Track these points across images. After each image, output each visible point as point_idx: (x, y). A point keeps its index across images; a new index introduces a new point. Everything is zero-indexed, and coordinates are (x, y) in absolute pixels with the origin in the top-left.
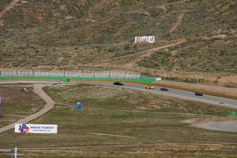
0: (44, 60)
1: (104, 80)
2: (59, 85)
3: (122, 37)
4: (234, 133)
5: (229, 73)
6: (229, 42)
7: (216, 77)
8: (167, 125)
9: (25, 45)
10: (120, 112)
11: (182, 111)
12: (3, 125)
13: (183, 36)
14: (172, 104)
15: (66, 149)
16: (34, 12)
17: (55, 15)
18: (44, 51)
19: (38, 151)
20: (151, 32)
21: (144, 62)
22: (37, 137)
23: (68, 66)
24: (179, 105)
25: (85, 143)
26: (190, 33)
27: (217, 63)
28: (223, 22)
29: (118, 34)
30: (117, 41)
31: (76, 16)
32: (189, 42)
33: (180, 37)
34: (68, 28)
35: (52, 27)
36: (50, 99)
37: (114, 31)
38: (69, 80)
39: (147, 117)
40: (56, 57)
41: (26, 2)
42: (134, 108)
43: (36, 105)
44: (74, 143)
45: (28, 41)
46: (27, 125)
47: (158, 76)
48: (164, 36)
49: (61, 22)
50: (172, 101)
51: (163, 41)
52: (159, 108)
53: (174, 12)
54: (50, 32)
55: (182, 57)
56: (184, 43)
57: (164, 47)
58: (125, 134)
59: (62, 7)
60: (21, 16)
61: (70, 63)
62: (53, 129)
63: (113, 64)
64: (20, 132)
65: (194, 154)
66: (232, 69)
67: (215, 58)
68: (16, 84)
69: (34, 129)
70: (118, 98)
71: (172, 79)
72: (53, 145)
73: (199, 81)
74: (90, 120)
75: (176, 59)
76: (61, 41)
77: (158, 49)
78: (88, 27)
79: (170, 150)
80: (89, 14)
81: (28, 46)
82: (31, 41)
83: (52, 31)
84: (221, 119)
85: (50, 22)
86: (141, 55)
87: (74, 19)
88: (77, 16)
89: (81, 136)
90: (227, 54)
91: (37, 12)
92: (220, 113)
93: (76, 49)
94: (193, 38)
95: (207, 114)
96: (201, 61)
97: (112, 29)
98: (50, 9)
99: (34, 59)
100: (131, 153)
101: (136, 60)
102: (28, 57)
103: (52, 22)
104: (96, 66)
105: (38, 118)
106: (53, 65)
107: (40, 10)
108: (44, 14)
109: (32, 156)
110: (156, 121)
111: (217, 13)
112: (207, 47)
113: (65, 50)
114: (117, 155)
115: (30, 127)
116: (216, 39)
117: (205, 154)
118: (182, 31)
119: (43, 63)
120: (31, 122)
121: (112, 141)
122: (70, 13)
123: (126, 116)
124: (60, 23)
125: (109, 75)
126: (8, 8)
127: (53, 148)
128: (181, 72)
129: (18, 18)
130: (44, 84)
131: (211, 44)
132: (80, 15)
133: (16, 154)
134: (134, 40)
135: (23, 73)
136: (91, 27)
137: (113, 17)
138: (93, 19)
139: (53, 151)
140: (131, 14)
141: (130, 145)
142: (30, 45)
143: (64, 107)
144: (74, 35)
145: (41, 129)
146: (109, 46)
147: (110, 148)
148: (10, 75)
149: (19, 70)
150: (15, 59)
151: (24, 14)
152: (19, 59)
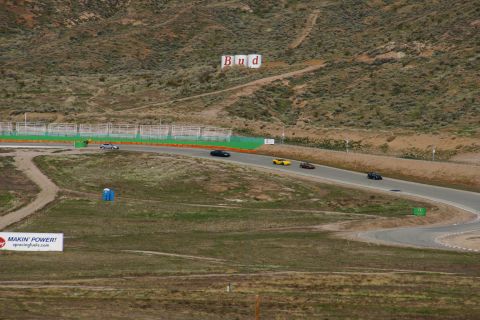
0: (35, 101)
1: (158, 143)
2: (66, 153)
3: (196, 56)
4: (420, 250)
5: (410, 130)
6: (411, 67)
7: (386, 138)
8: (286, 235)
10: (191, 208)
11: (317, 206)
13: (318, 56)
14: (296, 193)
15: (81, 284)
16: (15, 4)
17: (58, 10)
18: (36, 84)
19: (24, 287)
20: (254, 46)
21: (239, 108)
22: (20, 257)
23: (86, 114)
24: (311, 195)
25: (120, 272)
26: (333, 47)
27: (386, 110)
28: (400, 27)
29: (188, 49)
30: (186, 65)
31: (101, 13)
32: (331, 66)
33: (313, 57)
34: (85, 36)
35: (52, 35)
36: (49, 182)
37: (180, 44)
38: (87, 142)
39: (245, 218)
40: (60, 95)
42: (220, 200)
43: (20, 194)
44: (98, 272)
45: (3, 63)
47: (268, 136)
48: (280, 55)
49: (70, 24)
50: (297, 186)
51: (277, 65)
52: (270, 199)
53: (300, 5)
54: (49, 46)
55: (318, 96)
56: (321, 69)
57: (280, 77)
58: (201, 252)
61: (88, 109)
62: (55, 243)
63: (178, 111)
65: (339, 293)
66: (417, 122)
67: (384, 100)
69: (16, 242)
70: (186, 181)
71: (297, 141)
72: (54, 275)
73: (351, 146)
74: (132, 224)
75: (305, 102)
76: (71, 63)
77: (268, 80)
78: (126, 35)
79: (292, 286)
80: (129, 9)
81: (3, 72)
82: (8, 63)
83: (52, 42)
84: (393, 221)
85: (49, 25)
86: (234, 92)
87: (97, 19)
88: (104, 12)
89: (112, 256)
90: (406, 92)
91: (22, 4)
92: (392, 210)
93: (102, 80)
94: (339, 58)
95: (367, 212)
96: (355, 107)
97: (175, 39)
99: (16, 101)
100: (213, 291)
101: (223, 103)
102: (3, 95)
103: (52, 25)
104: (143, 114)
105: (24, 219)
106: (55, 111)
108: (36, 8)
109: (10, 298)
110: (265, 226)
111: (387, 8)
112: (367, 78)
113: (80, 81)
114: (184, 294)
115: (6, 239)
116: (385, 61)
117: (361, 292)
118: (316, 45)
119: (34, 109)
120: (8, 228)
121: (175, 266)
122: (88, 6)
123: (204, 216)
124: (69, 26)
125: (170, 134)
127: (54, 281)
128: (314, 128)
130: (36, 150)
131: (375, 72)
132: (111, 10)
134: (220, 62)
136: (132, 36)
137: (177, 16)
138: (139, 19)
139: (54, 288)
140: (213, 10)
141: (210, 275)
142: (8, 71)
143: (78, 199)
144: (97, 51)
145: (29, 242)
146: (169, 75)
147: (170, 280)
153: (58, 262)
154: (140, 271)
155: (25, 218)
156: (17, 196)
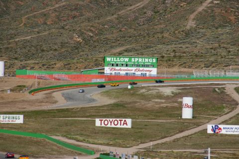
0: (236, 60)
9: (217, 45)
12: (195, 126)
16: (226, 12)
18: (236, 51)
19: (232, 152)
22: (229, 137)
41: (218, 2)
43: (228, 106)
45: (220, 42)
46: (220, 126)
60: (213, 16)
64: (213, 133)
68: (208, 85)
69: (227, 130)
81: (220, 46)
82: (222, 41)
91: (229, 11)
99: (226, 60)
102: (219, 57)
107: (232, 9)
108: (237, 14)
109: (224, 157)
115: (222, 128)
119: (235, 64)
120: (223, 123)
126: (200, 9)
129: (210, 19)
130: (236, 84)
133: (209, 155)
135: (215, 74)
142: (222, 45)
145: (234, 129)
148: (202, 76)
149: (210, 71)
150: (207, 59)
151: (217, 14)
152: (210, 59)
155: (231, 118)
156: (227, 107)
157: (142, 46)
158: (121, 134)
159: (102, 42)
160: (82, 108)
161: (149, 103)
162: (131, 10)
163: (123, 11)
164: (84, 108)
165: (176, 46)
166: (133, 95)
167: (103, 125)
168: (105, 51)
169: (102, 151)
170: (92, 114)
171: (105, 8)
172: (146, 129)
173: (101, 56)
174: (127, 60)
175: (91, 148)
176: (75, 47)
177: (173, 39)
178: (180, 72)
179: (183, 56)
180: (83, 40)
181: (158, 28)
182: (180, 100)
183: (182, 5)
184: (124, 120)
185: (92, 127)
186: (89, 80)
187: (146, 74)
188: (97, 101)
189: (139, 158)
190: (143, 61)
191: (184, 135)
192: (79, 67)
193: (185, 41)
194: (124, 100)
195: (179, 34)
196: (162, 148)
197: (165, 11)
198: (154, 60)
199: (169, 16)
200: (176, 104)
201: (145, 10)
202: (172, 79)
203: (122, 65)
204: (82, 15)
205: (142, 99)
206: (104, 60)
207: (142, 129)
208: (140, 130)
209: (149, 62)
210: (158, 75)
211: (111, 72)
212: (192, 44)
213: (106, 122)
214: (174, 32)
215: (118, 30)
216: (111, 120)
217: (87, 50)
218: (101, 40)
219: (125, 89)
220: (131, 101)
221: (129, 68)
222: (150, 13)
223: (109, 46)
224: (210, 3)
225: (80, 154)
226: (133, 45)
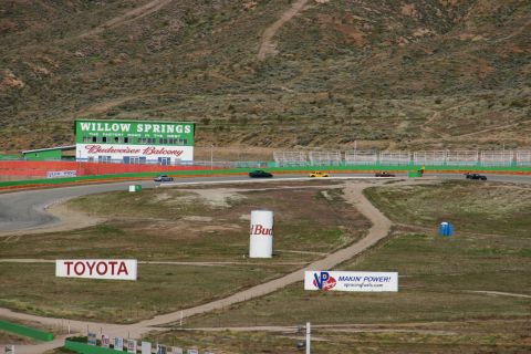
0: (365, 128)
1: (502, 171)
9: (324, 95)
12: (278, 275)
15: (419, 328)
16: (344, 22)
17: (390, 28)
18: (366, 108)
19: (357, 331)
22: (351, 298)
23: (420, 141)
25: (462, 314)
31: (437, 28)
34: (418, 55)
35: (383, 55)
36: (381, 215)
37: (525, 59)
40: (392, 120)
43: (350, 229)
44: (437, 314)
45: (331, 88)
46: (332, 274)
49: (403, 42)
54: (379, 67)
59: (406, 9)
60: (315, 31)
61: (423, 135)
62: (389, 283)
63: (523, 135)
64: (316, 288)
68: (305, 183)
69: (347, 282)
72: (390, 318)
74: (472, 262)
76: (404, 85)
78: (464, 52)
80: (468, 23)
81: (330, 97)
82: (336, 86)
83: (383, 62)
85: (380, 44)
87: (432, 36)
88: (441, 27)
89: (452, 297)
91: (351, 22)
93: (438, 102)
97: (520, 54)
98: (379, 15)
99: (345, 128)
102: (331, 122)
103: (383, 44)
104: (484, 139)
105: (355, 257)
106: (387, 138)
107: (355, 17)
108: (366, 26)
109: (341, 342)
113: (413, 104)
115: (337, 279)
119: (364, 136)
120: (338, 267)
121: (524, 308)
122: (423, 21)
124: (402, 44)
125: (515, 160)
126: (288, 16)
127: (389, 325)
129: (309, 37)
130: (367, 181)
132: (448, 25)
133: (308, 338)
135: (320, 158)
136: (472, 53)
137: (522, 28)
138: (479, 33)
139: (390, 332)
142: (336, 96)
143: (413, 234)
144: (432, 71)
145: (361, 282)
146: (513, 94)
147: (518, 323)
148: (292, 163)
149: (311, 153)
150: (304, 127)
151: (323, 26)
152: (311, 127)
153: (394, 304)
154: (484, 314)
155: (357, 256)
156: (347, 231)
157: (159, 98)
158: (114, 293)
159: (69, 88)
160: (24, 236)
161: (176, 225)
162: (134, 17)
163: (117, 19)
164: (30, 236)
165: (235, 97)
166: (140, 206)
167: (73, 274)
168: (77, 108)
169: (71, 332)
170: (49, 250)
171: (75, 11)
172: (169, 282)
173: (68, 119)
174: (126, 127)
175: (45, 326)
176: (7, 98)
177: (229, 81)
178: (244, 156)
179: (252, 119)
180: (27, 83)
181: (196, 56)
182: (244, 217)
183: (247, 6)
184: (119, 261)
185: (46, 279)
186: (39, 173)
187: (169, 159)
188: (58, 219)
189: (154, 347)
190: (163, 131)
191: (254, 295)
192: (18, 145)
193: (254, 86)
194: (122, 218)
195: (242, 71)
196: (204, 325)
197: (211, 19)
198: (188, 129)
199: (220, 30)
200: (236, 227)
201: (166, 18)
202: (227, 171)
203: (116, 139)
204: (23, 28)
205: (161, 216)
206: (75, 128)
207: (160, 281)
208: (155, 285)
209: (175, 133)
210: (197, 162)
211: (92, 155)
212: (270, 93)
213: (80, 268)
214: (231, 67)
215: (106, 62)
216: (91, 262)
217: (36, 106)
218: (67, 84)
219: (123, 192)
220: (135, 219)
221: (132, 147)
222: (176, 24)
223: (85, 96)
224: (308, 4)
225: (20, 340)
226: (141, 96)
